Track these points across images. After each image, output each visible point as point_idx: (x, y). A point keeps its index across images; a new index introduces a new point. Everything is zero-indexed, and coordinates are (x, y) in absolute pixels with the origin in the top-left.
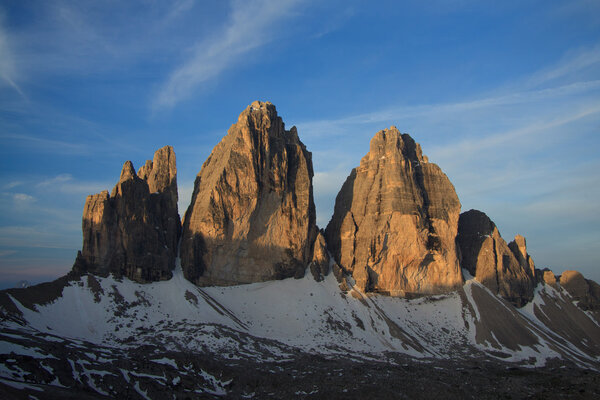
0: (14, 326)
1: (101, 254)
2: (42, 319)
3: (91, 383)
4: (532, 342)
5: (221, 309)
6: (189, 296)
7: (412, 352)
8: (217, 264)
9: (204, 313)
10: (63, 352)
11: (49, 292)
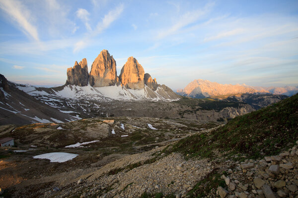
0: (53, 95)
1: (72, 81)
2: (59, 94)
3: (71, 106)
4: (156, 97)
5: (98, 92)
6: (91, 89)
7: (135, 99)
8: (97, 83)
9: (95, 92)
10: (65, 101)
11: (61, 88)
